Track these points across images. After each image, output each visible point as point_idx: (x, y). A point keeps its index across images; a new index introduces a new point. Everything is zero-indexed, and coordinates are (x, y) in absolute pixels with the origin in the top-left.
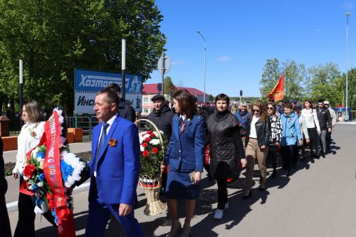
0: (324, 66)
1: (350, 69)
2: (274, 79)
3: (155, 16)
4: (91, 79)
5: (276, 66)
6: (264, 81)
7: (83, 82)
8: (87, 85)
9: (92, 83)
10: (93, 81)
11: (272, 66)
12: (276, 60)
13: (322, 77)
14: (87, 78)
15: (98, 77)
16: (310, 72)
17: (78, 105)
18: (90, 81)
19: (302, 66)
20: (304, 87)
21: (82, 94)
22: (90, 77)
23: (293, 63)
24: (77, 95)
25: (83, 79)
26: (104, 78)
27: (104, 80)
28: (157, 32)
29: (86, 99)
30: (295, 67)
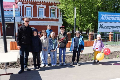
4: (106, 16)
7: (102, 18)
8: (104, 19)
9: (106, 18)
10: (107, 17)
14: (104, 16)
15: (109, 15)
17: (100, 28)
18: (105, 17)
21: (101, 23)
22: (105, 15)
24: (99, 24)
25: (102, 16)
26: (112, 15)
27: (112, 17)
29: (103, 25)
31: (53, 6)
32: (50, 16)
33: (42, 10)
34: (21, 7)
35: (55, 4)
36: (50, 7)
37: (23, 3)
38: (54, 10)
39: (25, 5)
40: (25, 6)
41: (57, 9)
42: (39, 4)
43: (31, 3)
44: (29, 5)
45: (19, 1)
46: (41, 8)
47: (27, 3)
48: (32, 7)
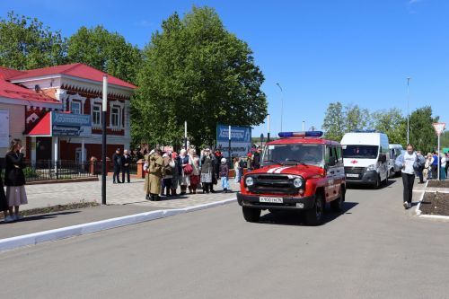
0: (388, 111)
1: (415, 110)
2: (336, 123)
5: (339, 111)
6: (326, 125)
7: (221, 134)
8: (223, 136)
11: (335, 109)
12: (339, 104)
13: (386, 122)
16: (375, 117)
18: (224, 133)
19: (366, 111)
21: (221, 143)
22: (224, 130)
23: (356, 107)
24: (218, 143)
25: (221, 131)
28: (259, 91)
30: (358, 112)
31: (117, 103)
32: (111, 124)
33: (97, 109)
34: (65, 102)
35: (122, 99)
36: (112, 103)
37: (68, 93)
38: (115, 111)
39: (72, 97)
40: (71, 100)
41: (122, 108)
42: (95, 97)
43: (83, 93)
44: (77, 97)
45: (62, 87)
46: (96, 105)
47: (75, 94)
48: (83, 102)
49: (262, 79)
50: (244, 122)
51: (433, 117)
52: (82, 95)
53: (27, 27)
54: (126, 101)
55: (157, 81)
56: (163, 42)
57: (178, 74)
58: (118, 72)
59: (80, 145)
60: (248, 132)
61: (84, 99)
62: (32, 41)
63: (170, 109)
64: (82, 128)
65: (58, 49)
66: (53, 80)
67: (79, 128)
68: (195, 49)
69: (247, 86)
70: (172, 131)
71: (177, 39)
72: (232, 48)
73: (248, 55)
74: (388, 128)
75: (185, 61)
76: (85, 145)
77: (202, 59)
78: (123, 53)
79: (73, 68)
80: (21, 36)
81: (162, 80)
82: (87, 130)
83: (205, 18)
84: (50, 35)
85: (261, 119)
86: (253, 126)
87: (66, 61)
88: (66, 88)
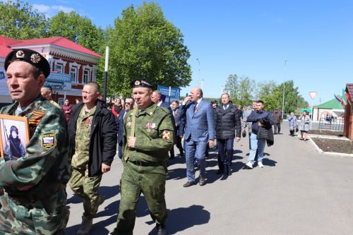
0: (268, 82)
2: (233, 88)
3: (185, 52)
5: (235, 79)
11: (233, 79)
12: (236, 75)
13: (266, 89)
16: (259, 86)
19: (254, 81)
20: (254, 95)
23: (247, 78)
28: (186, 63)
30: (248, 81)
31: (88, 67)
32: (82, 82)
33: (73, 70)
35: (91, 65)
36: (84, 67)
37: (54, 58)
38: (86, 72)
39: (57, 61)
40: (56, 63)
41: (91, 70)
42: (72, 62)
43: (65, 58)
44: (60, 61)
45: (50, 54)
46: (73, 68)
47: (58, 59)
48: (65, 65)
49: (189, 55)
50: (176, 85)
51: (294, 87)
52: (64, 60)
53: (20, 8)
54: (94, 66)
55: (118, 53)
56: (123, 25)
57: (132, 48)
58: (87, 45)
59: (63, 96)
60: (178, 91)
61: (65, 63)
62: (24, 19)
63: (125, 73)
64: (65, 84)
65: (43, 26)
66: (44, 48)
67: (63, 83)
68: (145, 31)
69: (179, 59)
70: (126, 88)
71: (133, 23)
72: (170, 32)
73: (180, 38)
74: (268, 93)
75: (138, 39)
76: (67, 96)
77: (150, 38)
78: (91, 32)
79: (58, 40)
80: (16, 14)
81: (122, 52)
82: (68, 86)
83: (152, 10)
84: (38, 15)
85: (187, 83)
86: (181, 88)
87: (49, 35)
88: (53, 54)
